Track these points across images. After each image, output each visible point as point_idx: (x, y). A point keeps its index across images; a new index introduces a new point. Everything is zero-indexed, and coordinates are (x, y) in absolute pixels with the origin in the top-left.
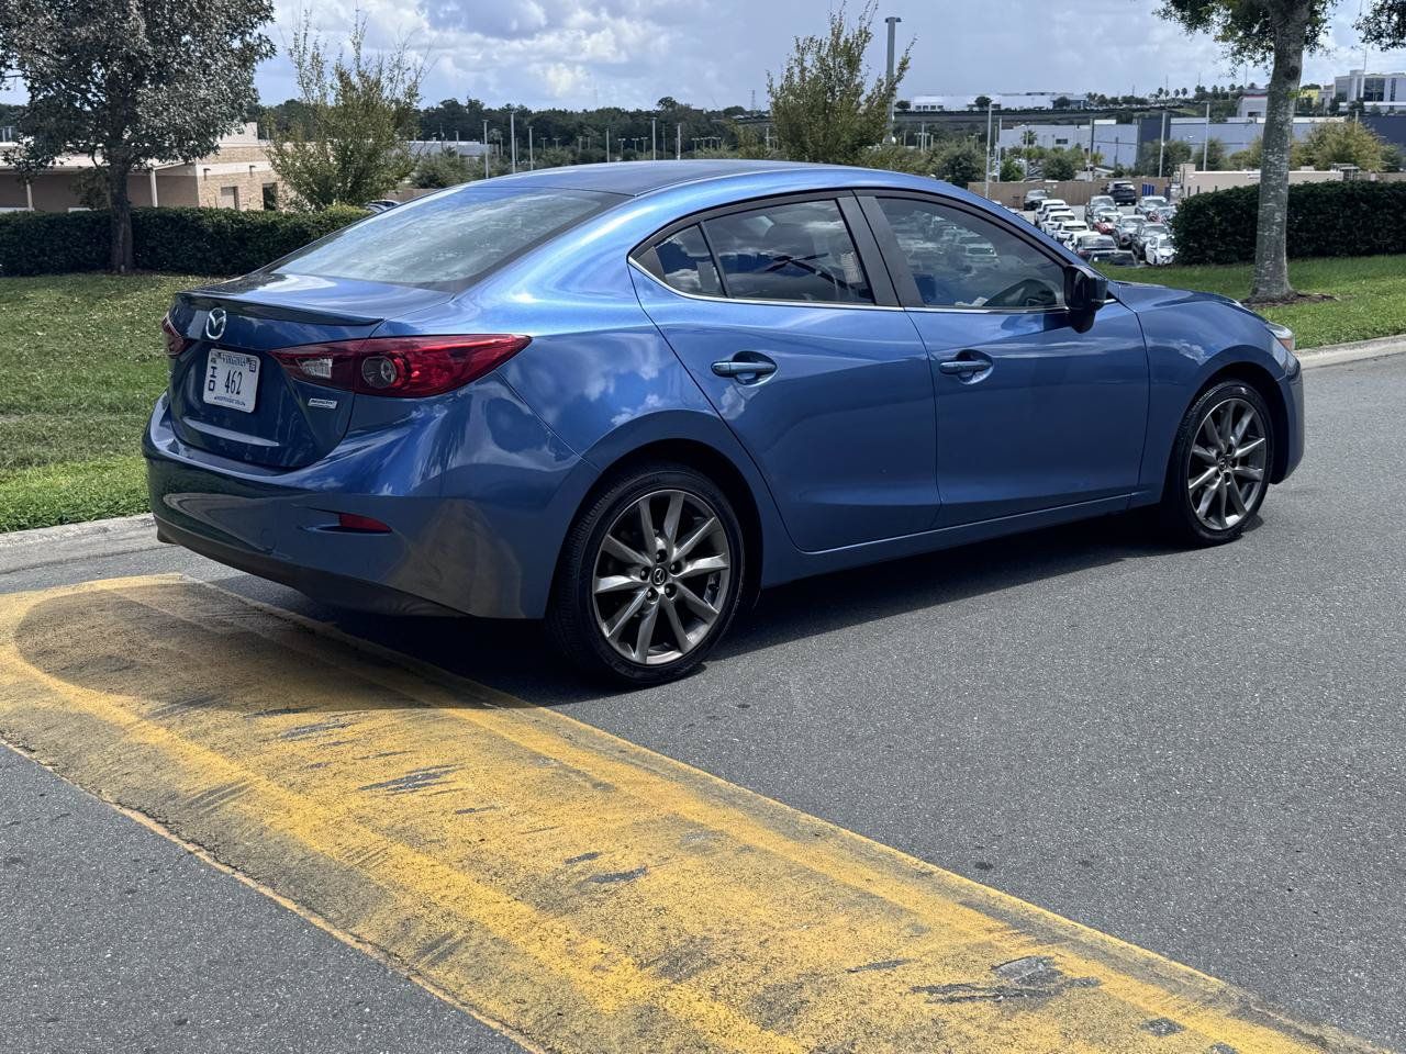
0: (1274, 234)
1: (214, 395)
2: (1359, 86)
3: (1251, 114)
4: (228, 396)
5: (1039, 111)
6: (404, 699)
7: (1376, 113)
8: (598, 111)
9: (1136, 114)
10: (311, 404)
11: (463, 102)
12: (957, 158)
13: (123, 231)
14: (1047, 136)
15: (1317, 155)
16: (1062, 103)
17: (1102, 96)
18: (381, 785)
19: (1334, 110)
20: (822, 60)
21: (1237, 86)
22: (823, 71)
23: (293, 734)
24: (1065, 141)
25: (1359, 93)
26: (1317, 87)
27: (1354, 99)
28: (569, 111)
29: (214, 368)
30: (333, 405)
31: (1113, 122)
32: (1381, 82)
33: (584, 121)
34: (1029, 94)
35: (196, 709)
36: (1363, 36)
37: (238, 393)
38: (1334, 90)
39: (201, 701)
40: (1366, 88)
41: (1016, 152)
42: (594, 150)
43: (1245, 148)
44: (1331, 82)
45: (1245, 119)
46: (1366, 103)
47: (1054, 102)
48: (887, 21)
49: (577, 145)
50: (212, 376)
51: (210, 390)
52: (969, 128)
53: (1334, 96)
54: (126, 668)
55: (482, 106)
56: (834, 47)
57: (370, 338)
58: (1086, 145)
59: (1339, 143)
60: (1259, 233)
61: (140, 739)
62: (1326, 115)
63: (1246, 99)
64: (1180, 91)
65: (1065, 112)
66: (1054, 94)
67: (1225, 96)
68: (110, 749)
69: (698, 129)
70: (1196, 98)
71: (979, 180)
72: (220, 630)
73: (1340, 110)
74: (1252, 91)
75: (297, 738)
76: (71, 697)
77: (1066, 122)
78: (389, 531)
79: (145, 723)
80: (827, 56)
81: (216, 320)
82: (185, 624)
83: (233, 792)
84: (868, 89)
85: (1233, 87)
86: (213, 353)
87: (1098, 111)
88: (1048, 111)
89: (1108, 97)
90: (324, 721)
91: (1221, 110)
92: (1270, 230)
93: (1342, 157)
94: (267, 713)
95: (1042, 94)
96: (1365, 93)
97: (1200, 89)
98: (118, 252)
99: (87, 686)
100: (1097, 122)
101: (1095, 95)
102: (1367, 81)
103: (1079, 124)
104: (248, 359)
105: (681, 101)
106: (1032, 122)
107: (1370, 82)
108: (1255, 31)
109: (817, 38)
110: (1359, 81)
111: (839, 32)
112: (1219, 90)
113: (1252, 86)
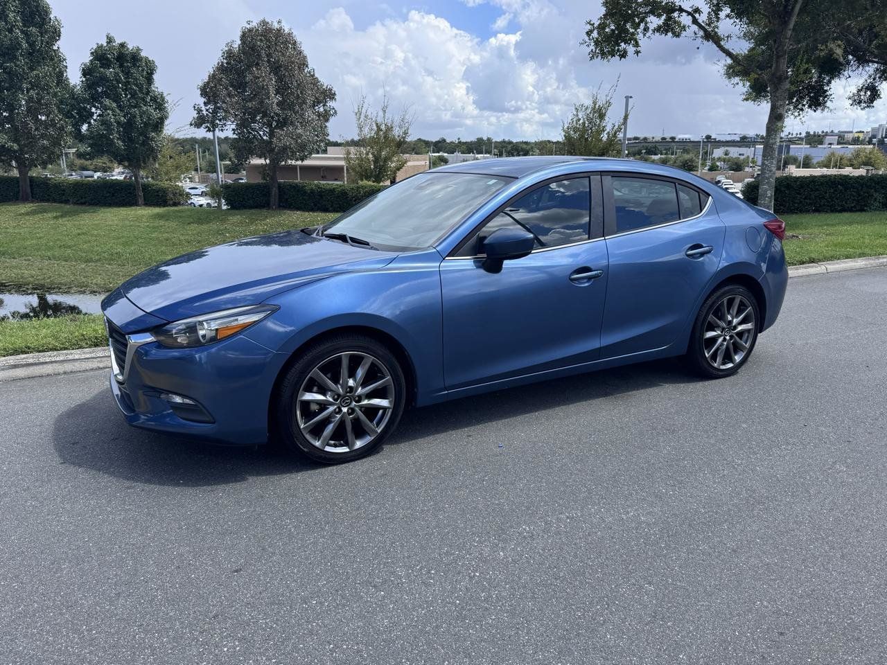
0: (766, 202)
2: (883, 131)
3: (830, 144)
5: (733, 142)
11: (485, 138)
12: (686, 161)
13: (275, 191)
14: (734, 152)
15: (855, 162)
16: (744, 138)
17: (762, 135)
19: (870, 142)
21: (825, 131)
22: (587, 120)
24: (743, 155)
25: (882, 135)
26: (863, 132)
27: (880, 137)
34: (729, 135)
36: (851, 103)
38: (870, 134)
40: (886, 132)
41: (719, 159)
43: (822, 159)
44: (869, 129)
45: (827, 146)
47: (740, 138)
53: (870, 136)
58: (751, 156)
59: (866, 157)
60: (759, 201)
62: (865, 144)
63: (828, 137)
64: (799, 133)
65: (745, 142)
66: (740, 134)
67: (819, 136)
70: (805, 136)
71: (695, 171)
73: (873, 142)
74: (831, 134)
77: (744, 146)
80: (590, 113)
84: (608, 129)
85: (823, 132)
88: (738, 142)
91: (816, 142)
92: (765, 200)
93: (867, 163)
95: (735, 134)
97: (808, 133)
98: (272, 200)
100: (757, 146)
103: (750, 147)
106: (727, 146)
108: (794, 101)
109: (585, 105)
110: (883, 129)
111: (596, 102)
112: (816, 133)
113: (832, 131)
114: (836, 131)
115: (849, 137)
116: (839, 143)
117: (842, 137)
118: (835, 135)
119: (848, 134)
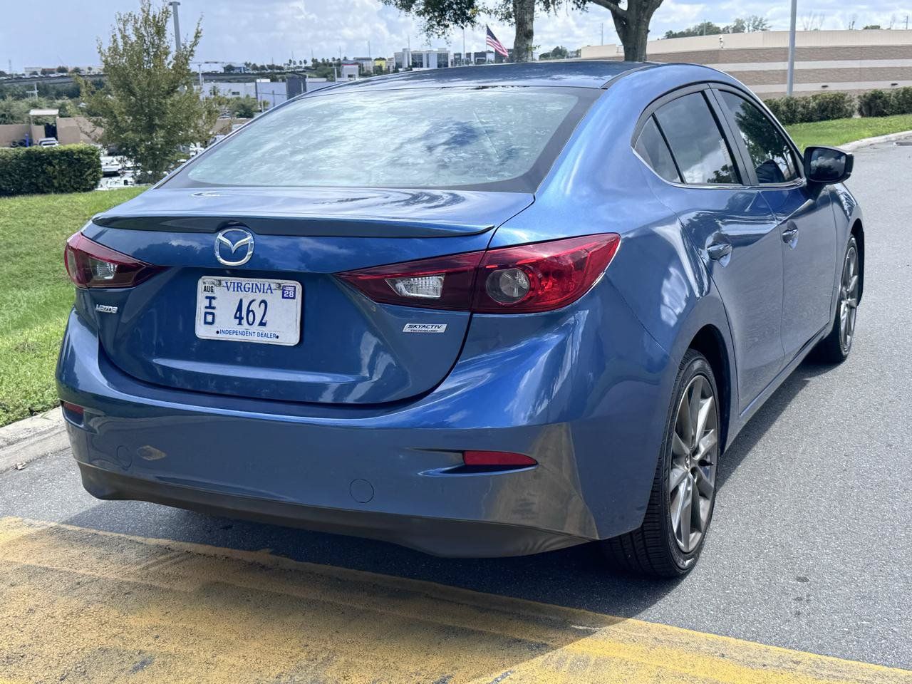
1: (213, 329)
2: (408, 58)
3: (350, 76)
4: (239, 328)
5: (215, 74)
9: (278, 76)
14: (225, 89)
16: (229, 69)
17: (254, 64)
20: (137, 30)
21: (336, 58)
22: (139, 37)
24: (238, 93)
25: (409, 63)
26: (384, 59)
27: (407, 66)
29: (211, 298)
30: (442, 328)
31: (269, 80)
32: (420, 56)
34: (207, 63)
37: (262, 324)
38: (394, 61)
40: (412, 59)
41: (211, 101)
44: (392, 56)
45: (347, 79)
46: (414, 69)
47: (224, 68)
48: (172, 4)
50: (210, 307)
51: (206, 323)
53: (394, 64)
56: (146, 20)
57: (488, 249)
58: (253, 95)
63: (345, 67)
64: (303, 61)
65: (232, 74)
66: (223, 63)
67: (332, 65)
70: (313, 66)
74: (346, 62)
77: (235, 80)
78: (535, 463)
80: (141, 26)
81: (233, 244)
84: (173, 51)
86: (205, 281)
87: (253, 74)
88: (222, 74)
89: (258, 65)
95: (216, 63)
96: (413, 63)
97: (314, 61)
100: (258, 81)
101: (250, 64)
102: (412, 55)
103: (245, 82)
104: (279, 285)
106: (217, 81)
107: (414, 56)
109: (133, 14)
110: (408, 55)
111: (149, 11)
112: (326, 61)
113: (345, 59)
114: (351, 58)
115: (369, 66)
116: (360, 75)
117: (361, 68)
118: (352, 64)
119: (367, 62)
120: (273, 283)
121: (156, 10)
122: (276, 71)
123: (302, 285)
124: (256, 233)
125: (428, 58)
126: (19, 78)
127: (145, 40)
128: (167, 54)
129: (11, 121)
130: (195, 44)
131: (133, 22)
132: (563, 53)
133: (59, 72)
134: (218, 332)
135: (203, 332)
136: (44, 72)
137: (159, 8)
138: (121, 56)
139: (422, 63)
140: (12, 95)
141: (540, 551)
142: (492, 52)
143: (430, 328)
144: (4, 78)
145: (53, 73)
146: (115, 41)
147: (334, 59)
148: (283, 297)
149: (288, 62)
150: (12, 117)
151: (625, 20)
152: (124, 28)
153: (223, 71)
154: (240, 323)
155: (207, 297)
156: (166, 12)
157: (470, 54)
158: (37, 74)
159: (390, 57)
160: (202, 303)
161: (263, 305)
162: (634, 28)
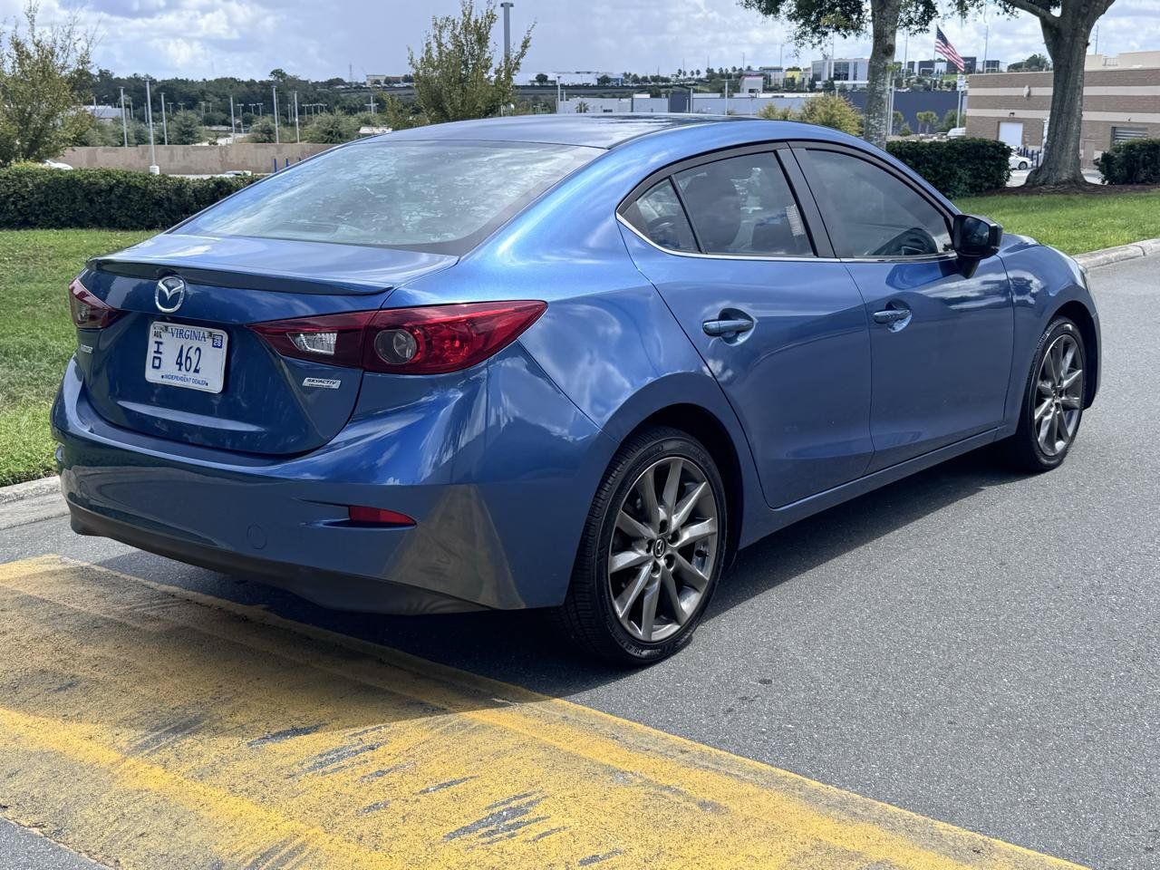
1: (159, 373)
2: (830, 68)
3: (751, 91)
4: (180, 374)
5: (587, 87)
6: (412, 704)
7: (843, 90)
8: (216, 80)
9: (662, 90)
10: (306, 383)
14: (595, 105)
16: (604, 80)
17: (635, 75)
18: (466, 830)
19: (812, 88)
20: (455, 37)
21: (738, 68)
22: (457, 46)
23: (322, 763)
24: (610, 111)
25: (830, 75)
26: (798, 69)
27: (827, 79)
28: (190, 80)
29: (159, 343)
30: (336, 385)
31: (648, 96)
32: (846, 66)
33: (205, 88)
34: (578, 73)
35: (185, 737)
37: (196, 371)
38: (811, 71)
39: (185, 726)
40: (835, 70)
42: (217, 114)
44: (809, 65)
45: (746, 94)
46: (836, 82)
47: (598, 80)
48: (502, 5)
49: (200, 109)
50: (157, 352)
51: (154, 367)
52: (533, 99)
53: (811, 76)
54: (70, 685)
55: (111, 76)
56: (466, 26)
61: (137, 784)
62: (806, 92)
63: (746, 79)
64: (695, 72)
65: (607, 87)
66: (597, 73)
67: (730, 76)
68: (105, 801)
69: (306, 97)
70: (707, 78)
72: (151, 627)
73: (817, 87)
74: (749, 73)
75: (328, 769)
76: (22, 729)
77: (611, 95)
78: (413, 523)
79: (132, 761)
80: (460, 33)
81: (169, 291)
82: (108, 622)
83: (292, 854)
84: (496, 63)
86: (155, 327)
87: (632, 87)
88: (594, 87)
89: (640, 76)
90: (347, 742)
91: (729, 87)
94: (273, 736)
95: (589, 73)
96: (835, 74)
97: (710, 71)
99: (34, 713)
100: (634, 96)
101: (630, 74)
102: (836, 65)
103: (621, 98)
104: (210, 334)
105: (290, 73)
106: (584, 95)
107: (838, 65)
109: (451, 18)
110: (830, 64)
111: (470, 14)
112: (724, 72)
113: (749, 68)
114: (756, 68)
115: (778, 78)
116: (766, 90)
117: (767, 79)
118: (757, 76)
119: (777, 73)
120: (205, 331)
121: (478, 14)
122: (660, 84)
123: (228, 333)
124: (189, 282)
125: (855, 68)
126: (359, 88)
127: (464, 50)
128: (487, 68)
129: (339, 140)
130: (522, 55)
131: (451, 27)
132: (1040, 63)
133: (405, 81)
134: (163, 377)
135: (151, 375)
136: (388, 81)
137: (481, 11)
138: (435, 68)
139: (847, 75)
140: (343, 108)
141: (427, 612)
142: (944, 61)
143: (325, 384)
144: (343, 87)
145: (399, 83)
146: (428, 51)
147: (734, 69)
148: (213, 346)
149: (677, 73)
150: (340, 135)
151: (1057, 29)
152: (440, 35)
153: (596, 83)
154: (180, 369)
155: (156, 342)
156: (491, 17)
157: (914, 62)
158: (379, 83)
159: (806, 67)
160: (152, 347)
161: (198, 352)
162: (1068, 40)
